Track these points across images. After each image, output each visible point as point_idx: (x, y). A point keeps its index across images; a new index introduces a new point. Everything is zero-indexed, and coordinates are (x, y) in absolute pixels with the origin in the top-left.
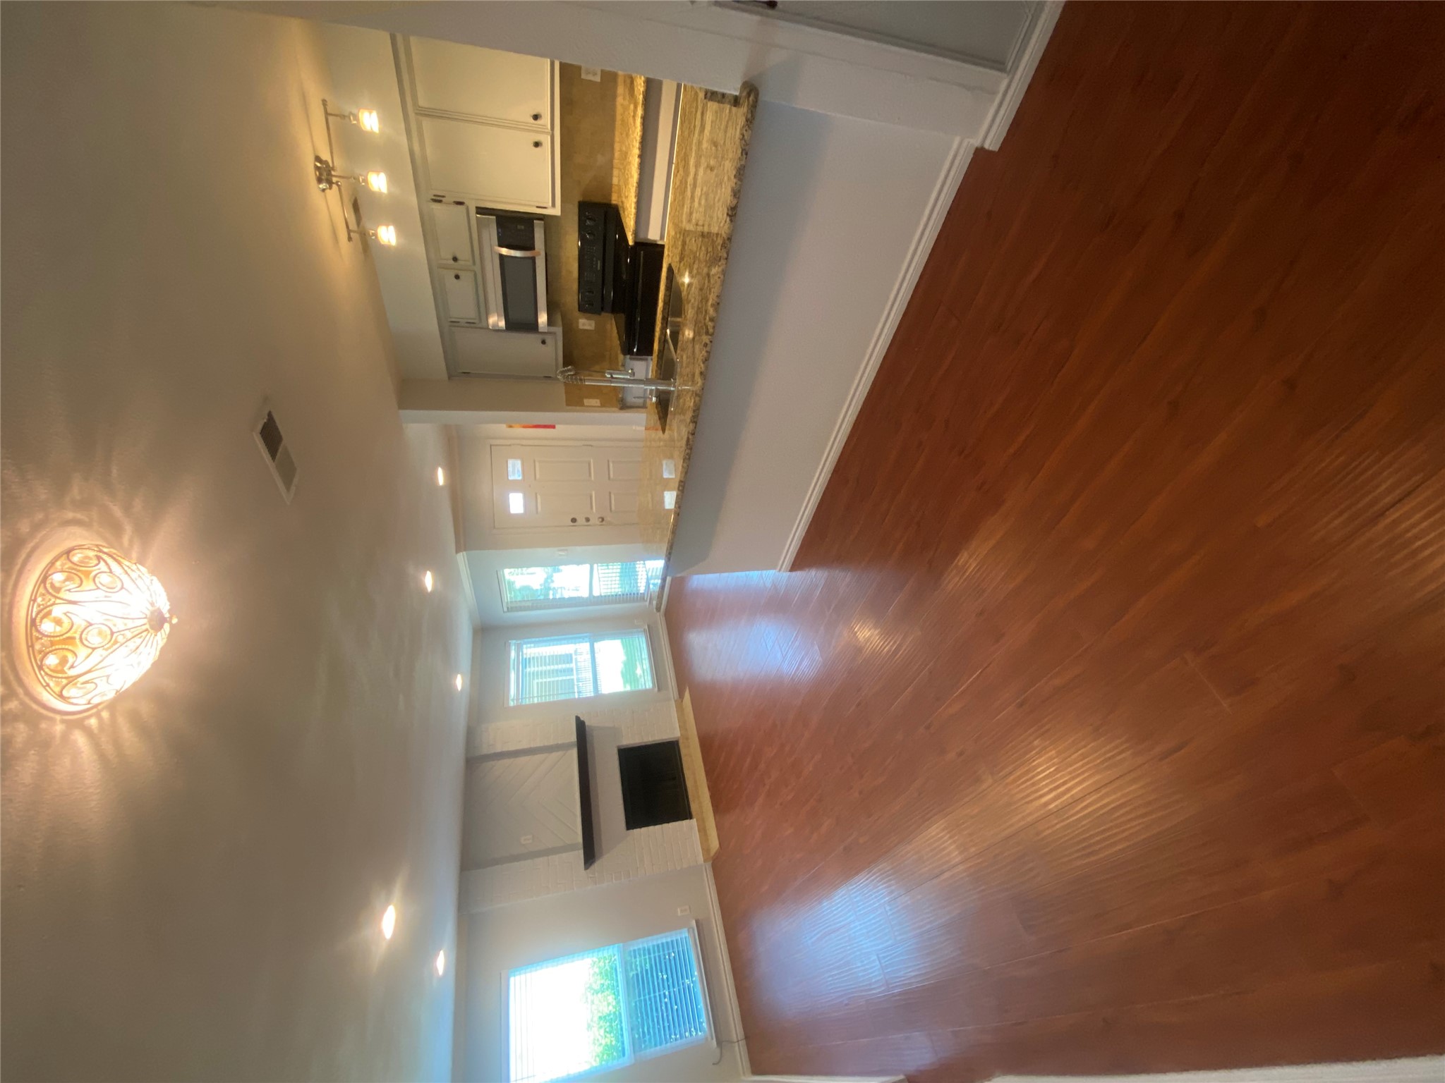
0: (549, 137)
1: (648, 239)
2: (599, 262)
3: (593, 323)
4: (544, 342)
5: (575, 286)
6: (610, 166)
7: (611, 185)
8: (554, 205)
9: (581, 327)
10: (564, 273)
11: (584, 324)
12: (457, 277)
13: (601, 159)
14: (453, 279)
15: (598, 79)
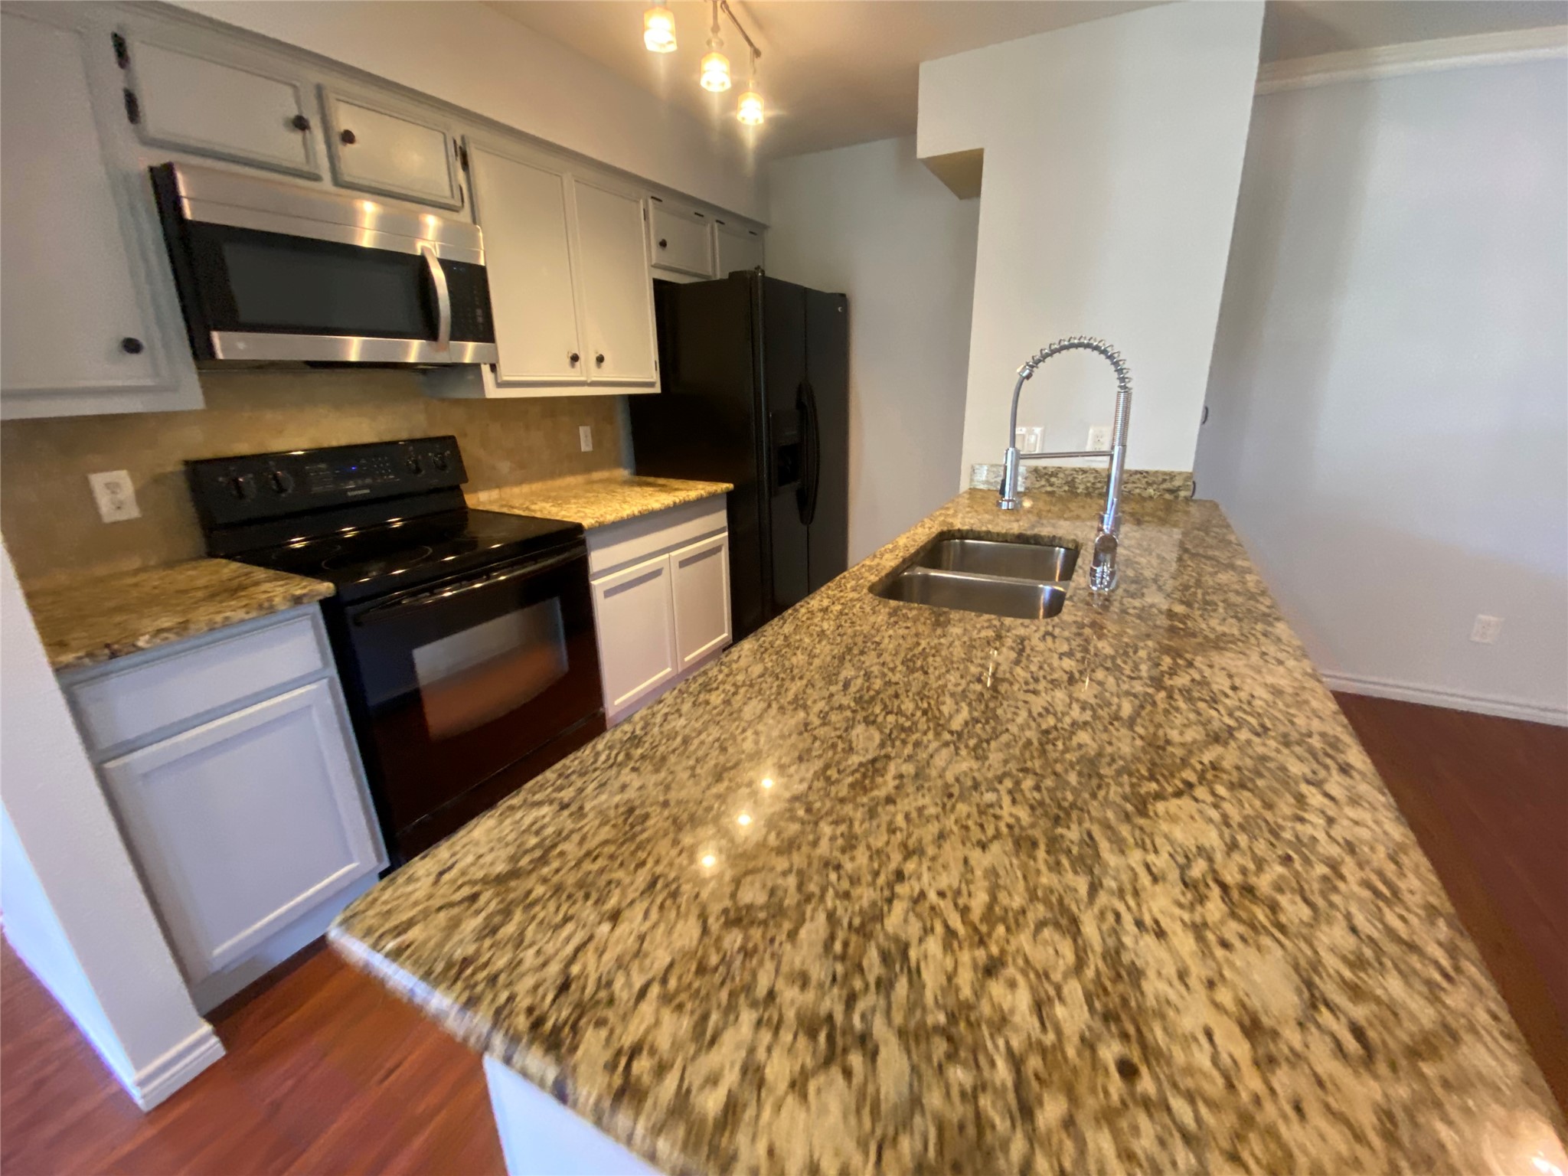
1: (589, 554)
2: (367, 491)
3: (132, 512)
4: (132, 346)
5: (243, 447)
8: (500, 385)
9: (98, 481)
11: (113, 487)
12: (299, 123)
13: (504, 467)
14: (293, 112)
15: (583, 448)
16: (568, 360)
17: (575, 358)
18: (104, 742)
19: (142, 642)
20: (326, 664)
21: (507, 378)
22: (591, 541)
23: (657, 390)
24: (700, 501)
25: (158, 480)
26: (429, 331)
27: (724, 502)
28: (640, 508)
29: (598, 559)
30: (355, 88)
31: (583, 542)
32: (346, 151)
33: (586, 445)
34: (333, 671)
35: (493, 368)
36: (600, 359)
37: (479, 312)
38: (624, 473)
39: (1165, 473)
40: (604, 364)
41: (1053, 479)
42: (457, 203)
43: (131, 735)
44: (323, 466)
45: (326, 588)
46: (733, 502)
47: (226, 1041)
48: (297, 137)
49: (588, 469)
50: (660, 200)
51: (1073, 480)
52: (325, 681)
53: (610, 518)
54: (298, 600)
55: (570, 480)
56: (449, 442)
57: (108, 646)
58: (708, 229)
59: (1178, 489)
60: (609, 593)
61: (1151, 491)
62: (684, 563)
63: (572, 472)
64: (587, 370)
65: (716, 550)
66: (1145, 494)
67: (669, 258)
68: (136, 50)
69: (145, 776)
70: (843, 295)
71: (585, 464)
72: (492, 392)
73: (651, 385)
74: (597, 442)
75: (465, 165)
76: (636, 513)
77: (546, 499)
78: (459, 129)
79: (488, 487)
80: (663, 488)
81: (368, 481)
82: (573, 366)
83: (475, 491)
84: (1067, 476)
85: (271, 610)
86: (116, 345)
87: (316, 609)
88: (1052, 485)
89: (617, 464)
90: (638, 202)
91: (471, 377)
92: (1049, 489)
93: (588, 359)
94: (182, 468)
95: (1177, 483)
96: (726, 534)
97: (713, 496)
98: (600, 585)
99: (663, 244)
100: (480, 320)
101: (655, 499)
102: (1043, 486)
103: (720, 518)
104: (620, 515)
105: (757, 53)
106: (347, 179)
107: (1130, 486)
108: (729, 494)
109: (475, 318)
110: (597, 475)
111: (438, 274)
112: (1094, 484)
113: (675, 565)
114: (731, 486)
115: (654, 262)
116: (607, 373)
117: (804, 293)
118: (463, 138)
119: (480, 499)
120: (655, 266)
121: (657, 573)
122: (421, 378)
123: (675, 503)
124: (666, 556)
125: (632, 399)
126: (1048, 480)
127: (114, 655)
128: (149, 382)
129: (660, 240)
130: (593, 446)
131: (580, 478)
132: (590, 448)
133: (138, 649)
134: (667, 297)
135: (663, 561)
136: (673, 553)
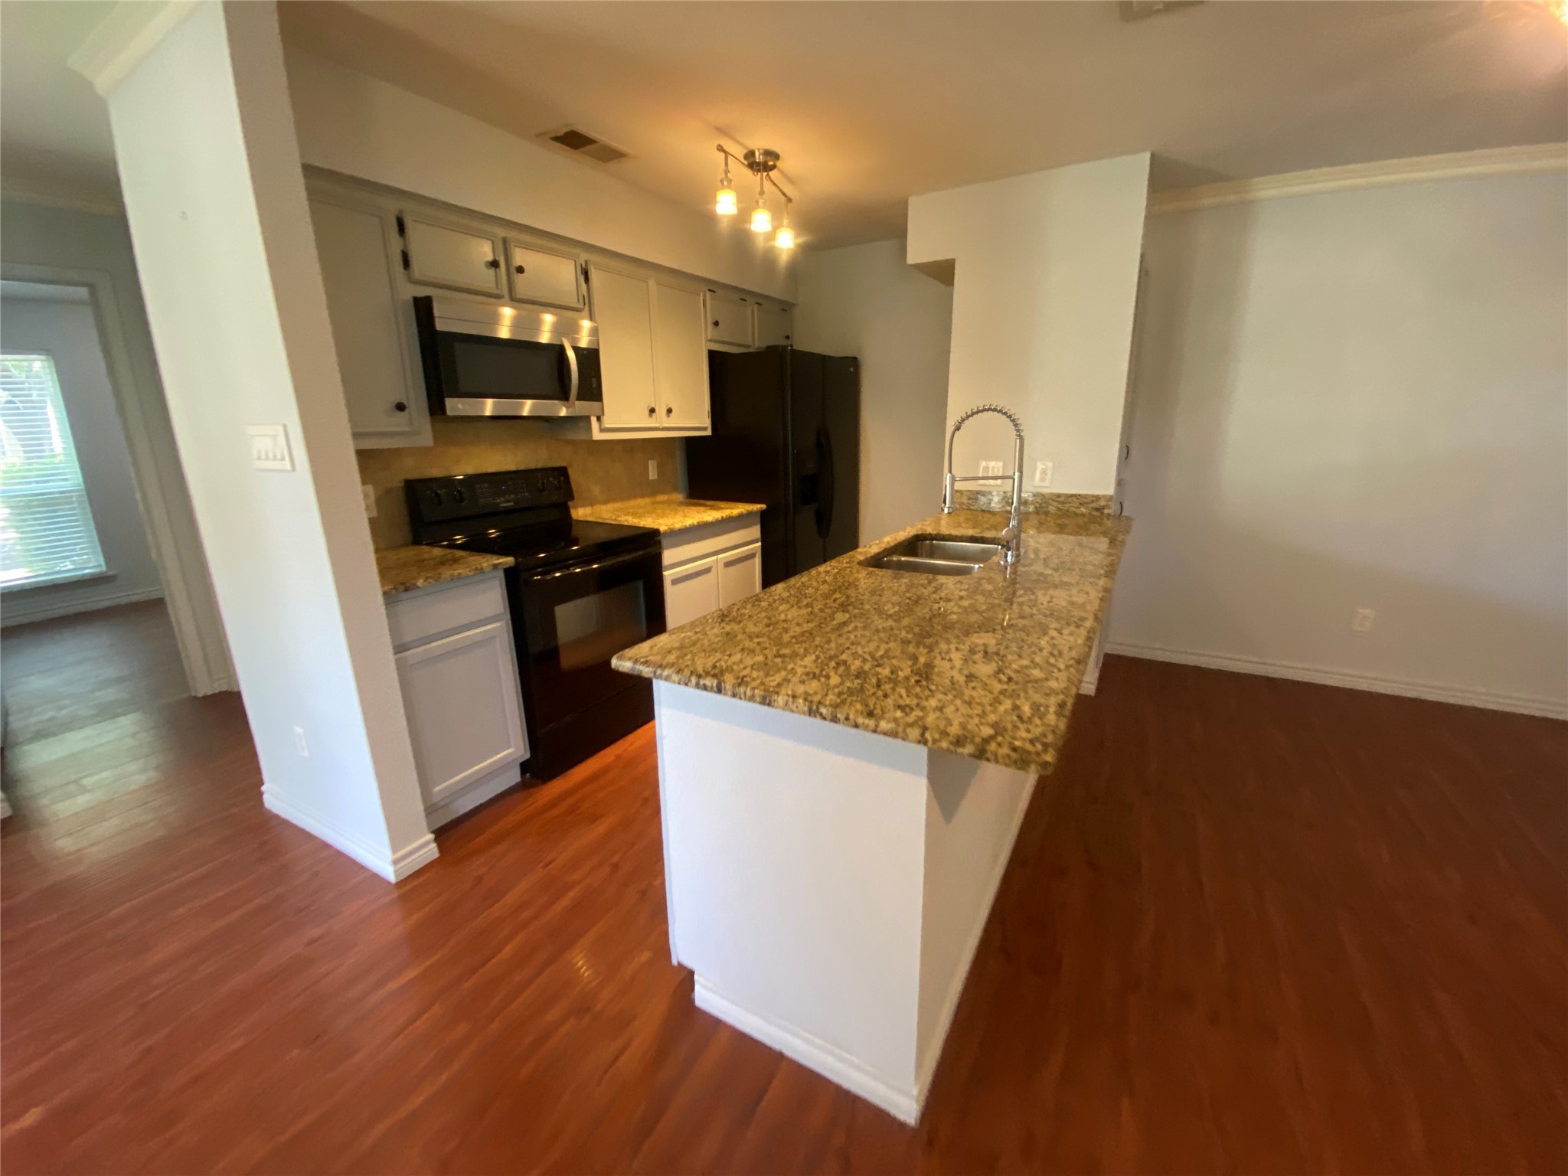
1: (663, 552)
2: (512, 504)
3: (374, 513)
4: (401, 407)
8: (602, 430)
11: (365, 496)
12: (494, 264)
13: (596, 490)
14: (490, 258)
15: (651, 478)
16: (647, 412)
17: (652, 411)
19: (420, 583)
20: (505, 611)
21: (607, 426)
22: (664, 542)
23: (709, 433)
24: (741, 517)
26: (564, 396)
27: (758, 520)
28: (698, 520)
29: (669, 556)
30: (527, 238)
31: (659, 542)
32: (519, 279)
33: (653, 475)
34: (508, 616)
35: (599, 419)
36: (669, 411)
37: (594, 380)
38: (680, 497)
39: (1093, 496)
40: (672, 415)
42: (581, 306)
43: (407, 640)
44: (486, 485)
45: (509, 561)
46: (765, 519)
47: (440, 847)
48: (492, 271)
49: (653, 494)
50: (714, 292)
52: (504, 622)
53: (678, 526)
54: (495, 567)
55: (641, 501)
56: (562, 472)
57: (403, 584)
58: (749, 311)
59: (1103, 508)
60: (675, 582)
61: (1083, 510)
62: (728, 564)
63: (642, 496)
64: (661, 419)
65: (752, 556)
66: (1077, 511)
67: (720, 334)
68: (409, 225)
69: (412, 666)
70: (855, 358)
71: (650, 490)
72: (597, 435)
73: (705, 429)
74: (660, 473)
75: (587, 280)
76: (695, 523)
77: (628, 514)
78: (584, 256)
79: (583, 506)
80: (712, 508)
81: (512, 496)
82: (651, 416)
83: (576, 507)
85: (482, 571)
86: (392, 406)
87: (501, 574)
89: (675, 489)
90: (699, 295)
91: (582, 424)
93: (661, 411)
94: (402, 484)
95: (1102, 503)
96: (759, 544)
97: (750, 514)
98: (669, 575)
99: (716, 324)
100: (594, 385)
101: (709, 515)
103: (755, 531)
104: (684, 524)
105: (790, 200)
106: (519, 296)
107: (1067, 505)
108: (763, 513)
109: (591, 384)
110: (659, 499)
111: (571, 355)
112: (1041, 504)
113: (721, 566)
114: (764, 506)
115: (709, 338)
116: (674, 421)
117: (824, 359)
118: (586, 262)
119: (580, 513)
120: (711, 341)
121: (707, 571)
122: (546, 425)
123: (722, 517)
124: (715, 558)
125: (689, 440)
127: (407, 590)
128: (406, 429)
129: (714, 321)
130: (658, 475)
131: (647, 500)
132: (656, 477)
133: (417, 587)
134: (718, 363)
135: (713, 561)
136: (720, 556)
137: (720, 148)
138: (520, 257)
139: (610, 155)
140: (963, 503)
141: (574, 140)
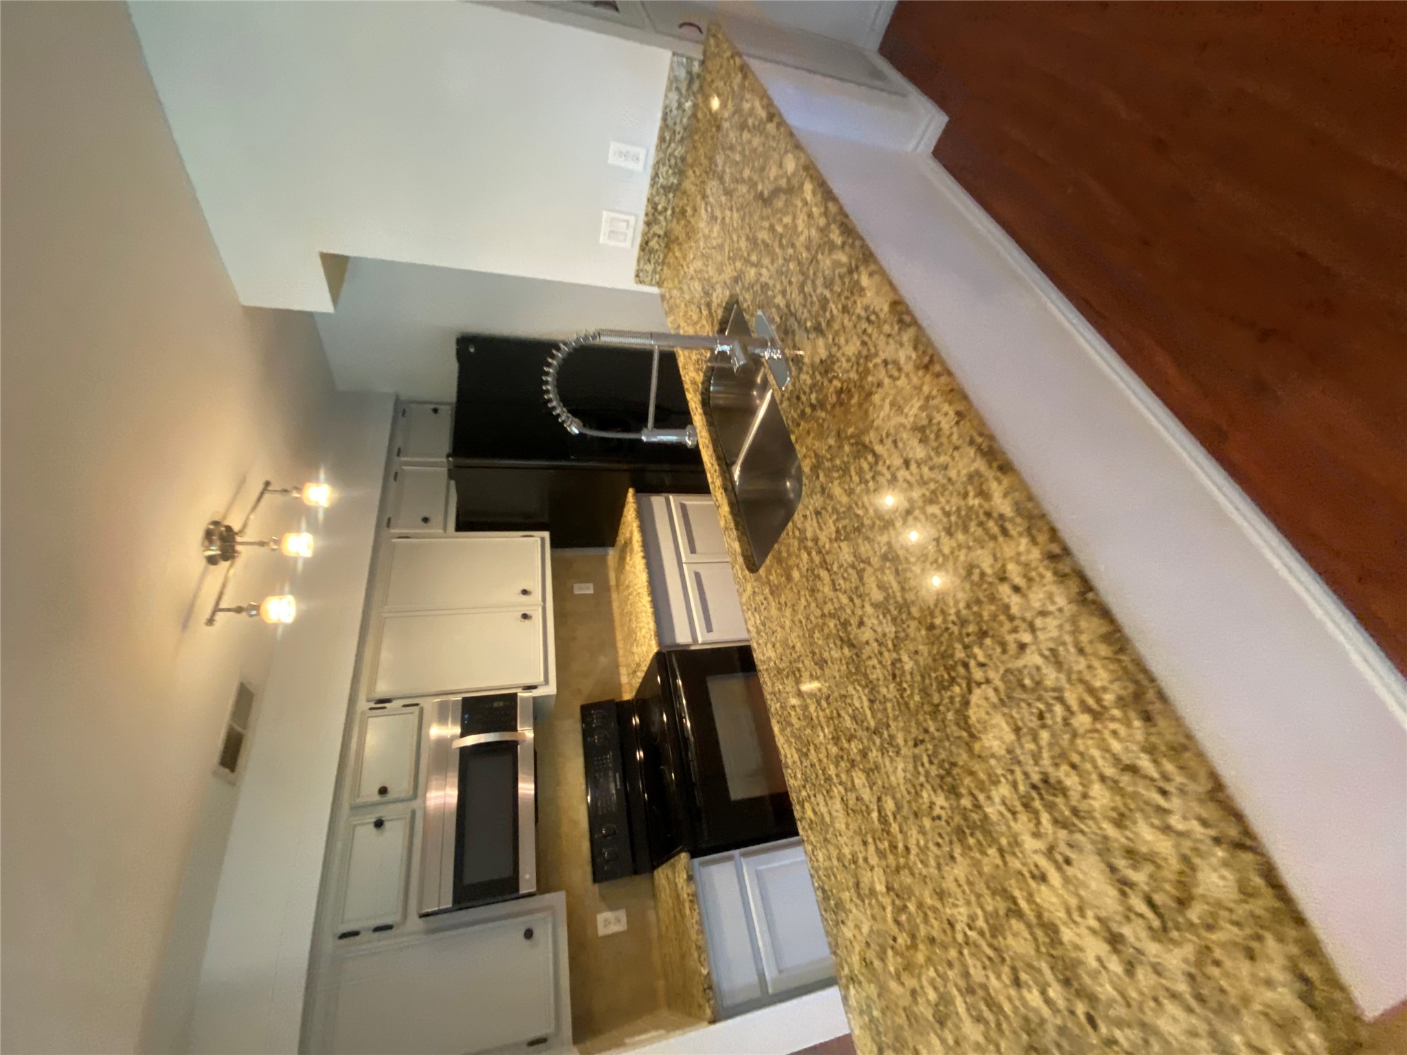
0: (540, 610)
1: (678, 645)
2: (617, 775)
3: (622, 915)
4: (529, 934)
5: (586, 846)
6: (616, 666)
7: (620, 685)
8: (546, 681)
9: (602, 931)
10: (565, 828)
11: (607, 923)
12: (379, 824)
13: (603, 660)
14: (372, 826)
15: (591, 591)
16: (527, 621)
17: (525, 616)
18: (756, 993)
19: (705, 972)
20: (730, 858)
21: (542, 678)
22: (668, 641)
23: (546, 534)
24: (643, 529)
25: (603, 898)
26: (512, 747)
27: (643, 496)
29: (682, 637)
31: (670, 651)
32: (393, 791)
33: (588, 589)
34: (736, 853)
35: (535, 688)
36: (525, 592)
37: (496, 704)
39: (669, 89)
40: (529, 588)
41: (660, 207)
42: (416, 709)
43: (754, 978)
46: (646, 488)
48: (388, 826)
49: (608, 589)
50: (389, 520)
51: (663, 187)
52: (742, 859)
53: (652, 625)
54: (690, 878)
55: (615, 605)
56: (586, 710)
57: (705, 990)
58: (408, 467)
59: (689, 73)
60: (709, 629)
61: (688, 105)
62: (693, 550)
63: (609, 603)
64: (533, 604)
65: (683, 508)
66: (689, 112)
67: (437, 519)
69: (780, 972)
70: (458, 339)
71: (603, 589)
72: (551, 689)
73: (543, 540)
74: (585, 579)
75: (387, 701)
76: (649, 599)
78: (364, 704)
79: (618, 677)
80: (627, 543)
81: (611, 773)
82: (530, 617)
83: (620, 695)
84: (658, 193)
85: (695, 895)
86: (527, 943)
88: (665, 209)
89: (603, 559)
90: (395, 543)
91: (542, 703)
92: (669, 212)
93: (525, 604)
94: (597, 885)
95: (682, 74)
96: (671, 497)
97: (638, 510)
98: (702, 636)
99: (426, 520)
100: (501, 704)
102: (665, 218)
103: (657, 501)
104: (650, 614)
106: (411, 793)
107: (678, 128)
108: (637, 492)
109: (499, 709)
110: (613, 582)
111: (471, 740)
112: (670, 167)
113: (695, 558)
114: (631, 491)
115: (441, 531)
116: (535, 586)
118: (369, 701)
119: (629, 686)
120: (445, 528)
121: (699, 579)
123: (644, 557)
124: (685, 566)
126: (660, 213)
127: (710, 988)
128: (550, 926)
129: (422, 523)
130: (589, 582)
131: (614, 596)
132: (591, 586)
133: (708, 973)
134: (469, 521)
135: (688, 568)
136: (684, 560)
137: (210, 621)
138: (369, 792)
139: (245, 699)
140: (654, 271)
141: (232, 753)
